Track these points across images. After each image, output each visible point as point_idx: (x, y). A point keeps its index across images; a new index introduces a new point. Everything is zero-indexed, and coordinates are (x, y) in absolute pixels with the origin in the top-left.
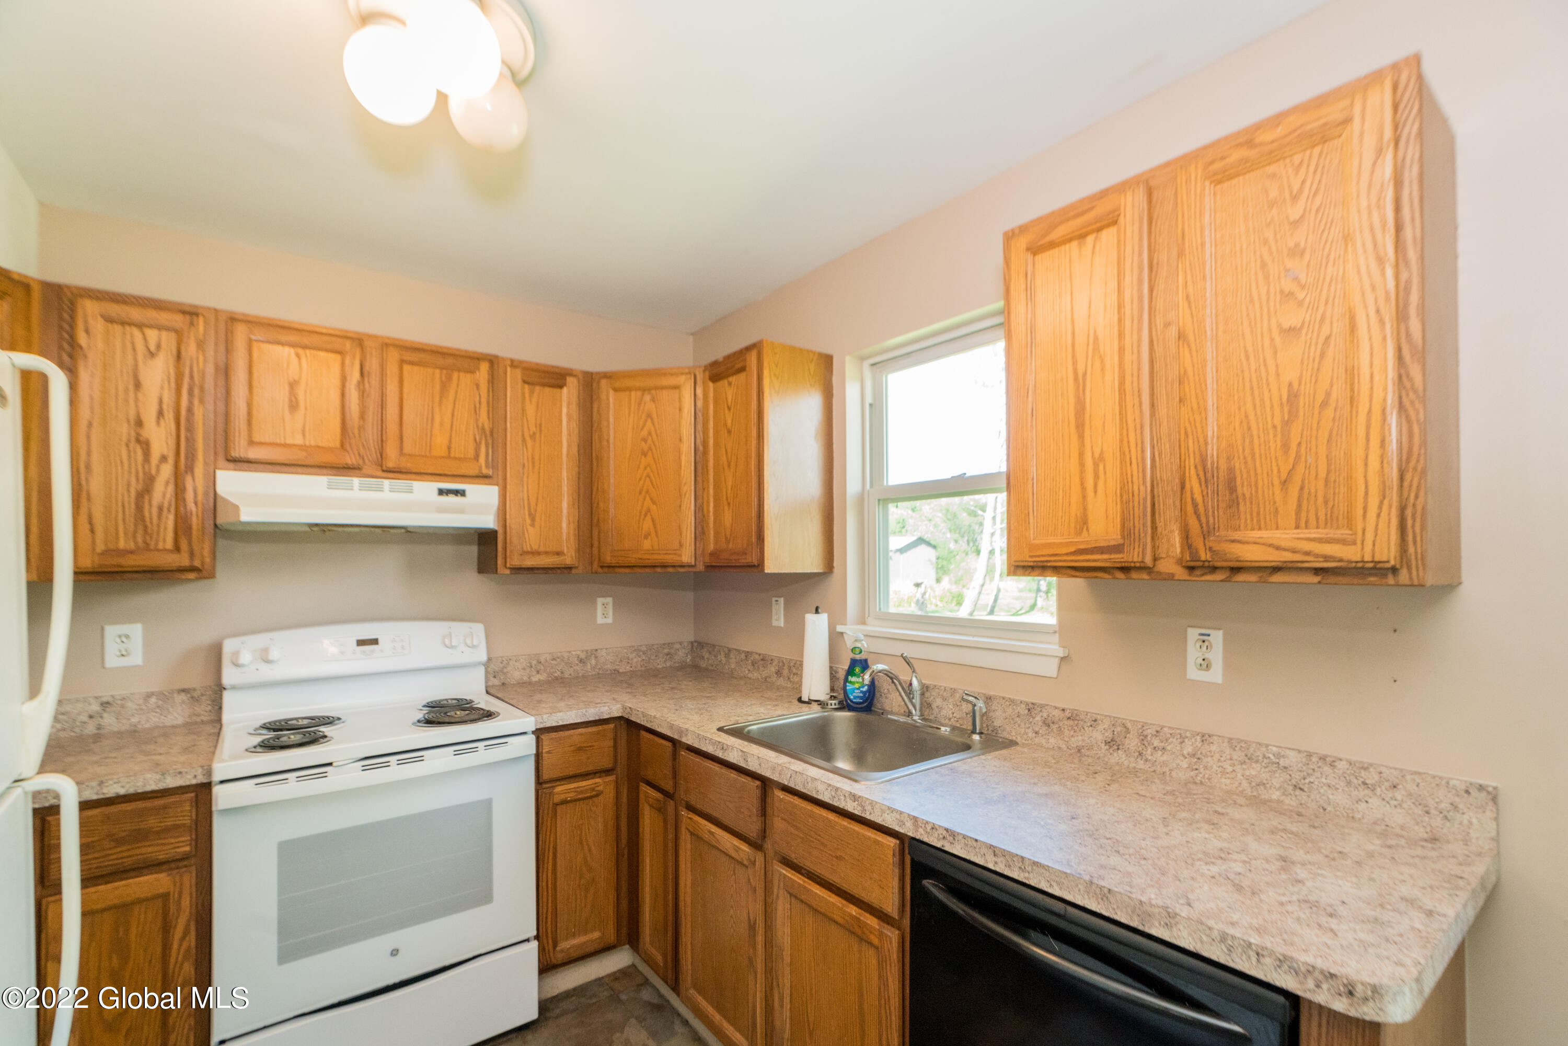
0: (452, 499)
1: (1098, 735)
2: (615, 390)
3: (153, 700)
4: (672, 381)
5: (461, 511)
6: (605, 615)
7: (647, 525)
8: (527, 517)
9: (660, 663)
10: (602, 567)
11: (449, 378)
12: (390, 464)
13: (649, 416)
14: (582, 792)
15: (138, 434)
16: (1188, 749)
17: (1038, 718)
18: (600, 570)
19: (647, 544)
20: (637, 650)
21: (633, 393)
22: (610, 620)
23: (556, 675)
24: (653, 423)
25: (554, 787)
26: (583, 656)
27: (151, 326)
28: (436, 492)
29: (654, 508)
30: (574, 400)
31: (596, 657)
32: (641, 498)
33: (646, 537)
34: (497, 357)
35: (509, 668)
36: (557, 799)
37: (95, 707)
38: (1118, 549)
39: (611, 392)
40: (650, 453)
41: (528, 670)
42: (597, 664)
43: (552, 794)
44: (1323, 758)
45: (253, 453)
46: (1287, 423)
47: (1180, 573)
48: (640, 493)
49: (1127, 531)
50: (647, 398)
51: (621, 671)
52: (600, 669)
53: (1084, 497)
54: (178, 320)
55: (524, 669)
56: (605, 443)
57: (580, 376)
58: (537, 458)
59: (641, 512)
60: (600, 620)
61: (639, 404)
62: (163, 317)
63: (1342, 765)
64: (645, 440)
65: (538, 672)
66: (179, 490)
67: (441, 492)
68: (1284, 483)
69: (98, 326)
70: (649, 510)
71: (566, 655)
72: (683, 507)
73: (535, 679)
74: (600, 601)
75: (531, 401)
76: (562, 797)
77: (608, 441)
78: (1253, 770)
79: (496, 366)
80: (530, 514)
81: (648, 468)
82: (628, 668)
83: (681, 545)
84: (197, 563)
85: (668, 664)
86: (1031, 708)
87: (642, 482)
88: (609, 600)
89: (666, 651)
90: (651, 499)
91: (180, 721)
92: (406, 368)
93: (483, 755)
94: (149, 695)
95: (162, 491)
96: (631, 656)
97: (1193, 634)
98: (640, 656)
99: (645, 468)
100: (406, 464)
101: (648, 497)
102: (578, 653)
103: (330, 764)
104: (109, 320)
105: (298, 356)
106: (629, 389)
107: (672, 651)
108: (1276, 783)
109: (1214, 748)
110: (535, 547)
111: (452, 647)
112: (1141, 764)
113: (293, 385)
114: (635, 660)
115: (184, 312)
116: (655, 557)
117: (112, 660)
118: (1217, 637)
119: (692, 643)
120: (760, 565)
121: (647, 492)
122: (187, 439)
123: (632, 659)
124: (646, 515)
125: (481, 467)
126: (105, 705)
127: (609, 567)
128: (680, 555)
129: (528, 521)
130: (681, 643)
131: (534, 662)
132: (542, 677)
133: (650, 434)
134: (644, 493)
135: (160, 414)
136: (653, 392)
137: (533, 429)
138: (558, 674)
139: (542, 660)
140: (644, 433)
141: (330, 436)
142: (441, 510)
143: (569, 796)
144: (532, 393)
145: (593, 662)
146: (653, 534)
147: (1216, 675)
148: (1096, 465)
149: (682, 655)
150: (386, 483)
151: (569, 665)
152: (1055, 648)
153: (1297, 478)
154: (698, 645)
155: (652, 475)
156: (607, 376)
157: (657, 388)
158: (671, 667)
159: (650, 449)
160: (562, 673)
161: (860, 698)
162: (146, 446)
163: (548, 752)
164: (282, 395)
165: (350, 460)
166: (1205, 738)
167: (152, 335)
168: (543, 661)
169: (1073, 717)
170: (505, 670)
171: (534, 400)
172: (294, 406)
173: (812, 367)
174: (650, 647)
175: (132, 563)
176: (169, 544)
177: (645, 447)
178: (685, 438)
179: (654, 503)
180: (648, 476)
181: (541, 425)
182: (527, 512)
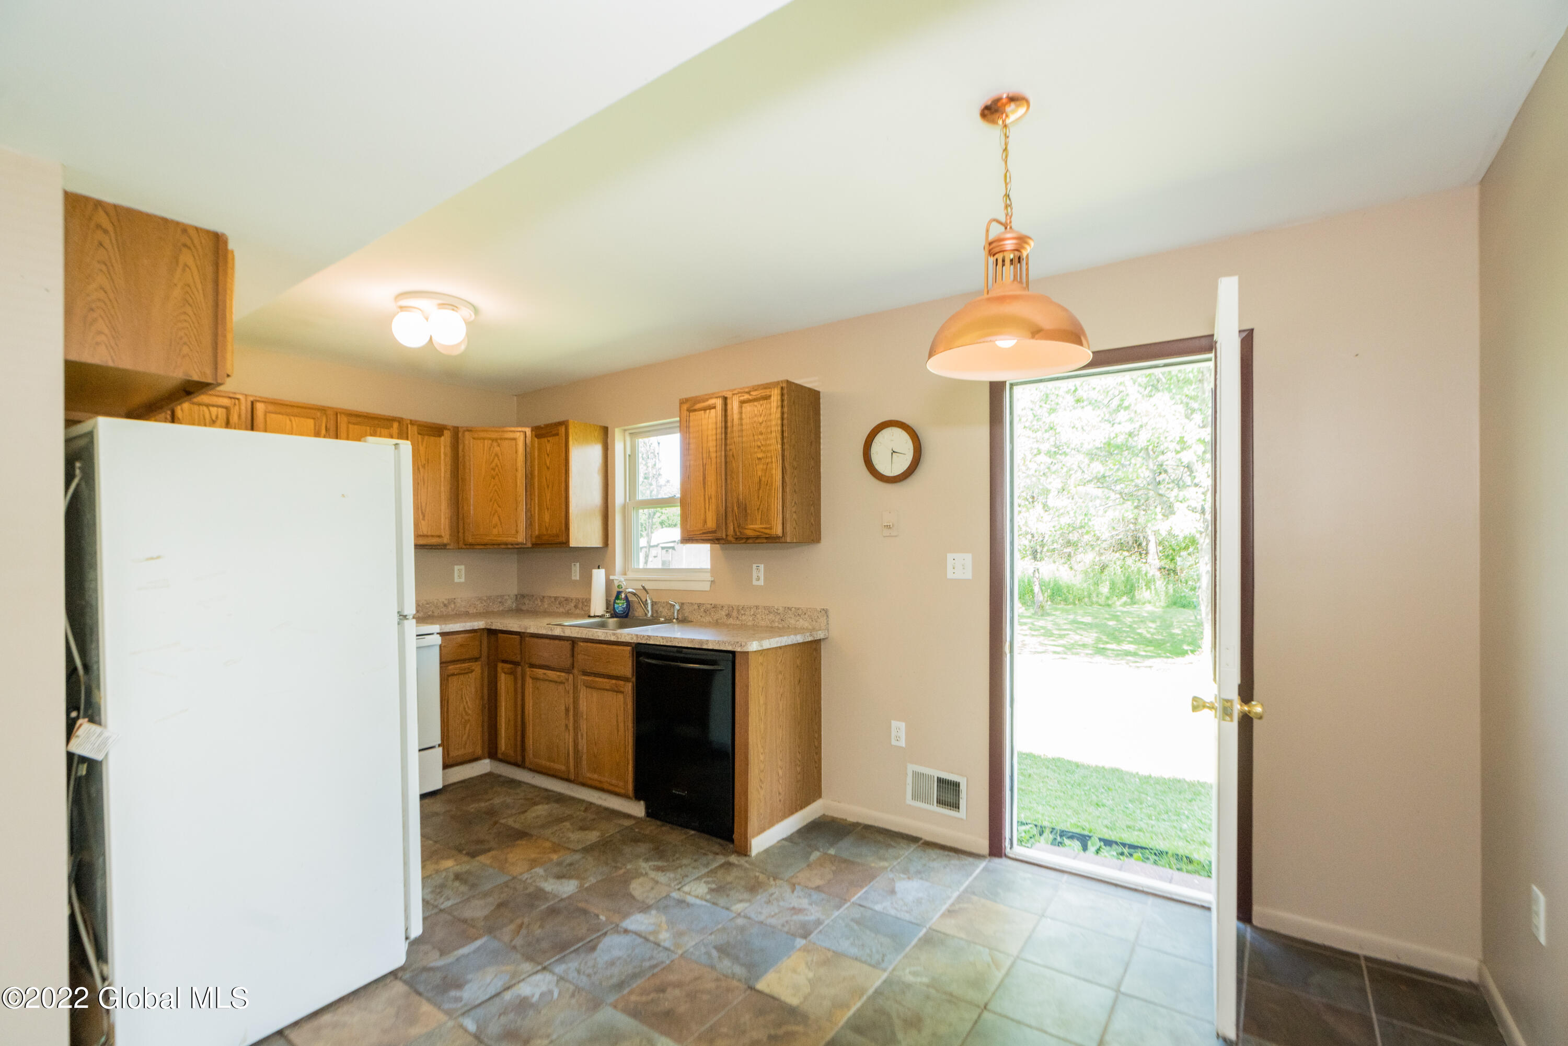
1: (723, 613)
2: (473, 438)
4: (511, 435)
6: (460, 577)
7: (495, 520)
8: (420, 514)
9: (496, 608)
10: (465, 545)
13: (496, 455)
14: (462, 670)
16: (752, 613)
17: (702, 610)
18: (464, 547)
19: (495, 531)
20: (480, 599)
21: (486, 441)
22: (463, 580)
23: (429, 614)
24: (499, 460)
25: (449, 665)
26: (446, 602)
27: (213, 406)
29: (499, 509)
30: (448, 444)
31: (454, 603)
32: (491, 503)
33: (494, 527)
34: (403, 418)
36: (451, 672)
38: (714, 532)
39: (471, 439)
40: (497, 477)
42: (455, 608)
43: (448, 669)
44: (788, 608)
46: (759, 490)
47: (733, 540)
48: (491, 501)
49: (718, 526)
50: (495, 444)
51: (471, 612)
52: (457, 610)
53: (705, 512)
54: (228, 401)
56: (467, 471)
57: (452, 429)
58: (426, 479)
59: (491, 512)
60: (457, 580)
61: (490, 448)
62: (220, 401)
63: (793, 609)
64: (494, 469)
68: (758, 509)
70: (496, 511)
71: (436, 602)
72: (519, 510)
74: (456, 568)
75: (422, 445)
77: (470, 469)
78: (771, 617)
79: (402, 424)
80: (422, 513)
81: (496, 486)
82: (475, 610)
83: (517, 532)
86: (699, 605)
87: (492, 494)
88: (463, 567)
89: (499, 600)
90: (498, 504)
92: (351, 426)
96: (477, 603)
97: (754, 566)
98: (483, 603)
99: (494, 486)
101: (496, 504)
102: (443, 600)
104: (192, 403)
105: (291, 420)
106: (484, 439)
107: (503, 600)
108: (777, 620)
109: (760, 611)
110: (425, 533)
112: (738, 622)
114: (480, 606)
115: (230, 398)
116: (500, 539)
118: (762, 567)
119: (516, 595)
120: (568, 542)
121: (495, 500)
123: (477, 605)
124: (494, 515)
127: (469, 544)
128: (516, 538)
129: (421, 517)
130: (509, 595)
132: (421, 614)
133: (497, 466)
134: (493, 501)
136: (499, 440)
137: (424, 462)
140: (494, 464)
143: (456, 672)
144: (423, 439)
145: (453, 606)
146: (499, 524)
147: (761, 582)
148: (709, 500)
149: (510, 603)
151: (437, 607)
152: (708, 577)
153: (761, 508)
154: (521, 597)
155: (498, 490)
156: (469, 430)
157: (502, 439)
158: (502, 610)
159: (497, 475)
160: (433, 612)
161: (622, 611)
163: (447, 646)
166: (757, 607)
167: (214, 410)
168: (421, 605)
169: (715, 607)
171: (424, 445)
173: (596, 434)
174: (489, 598)
177: (494, 473)
178: (519, 469)
179: (499, 507)
180: (496, 491)
181: (428, 459)
182: (420, 512)
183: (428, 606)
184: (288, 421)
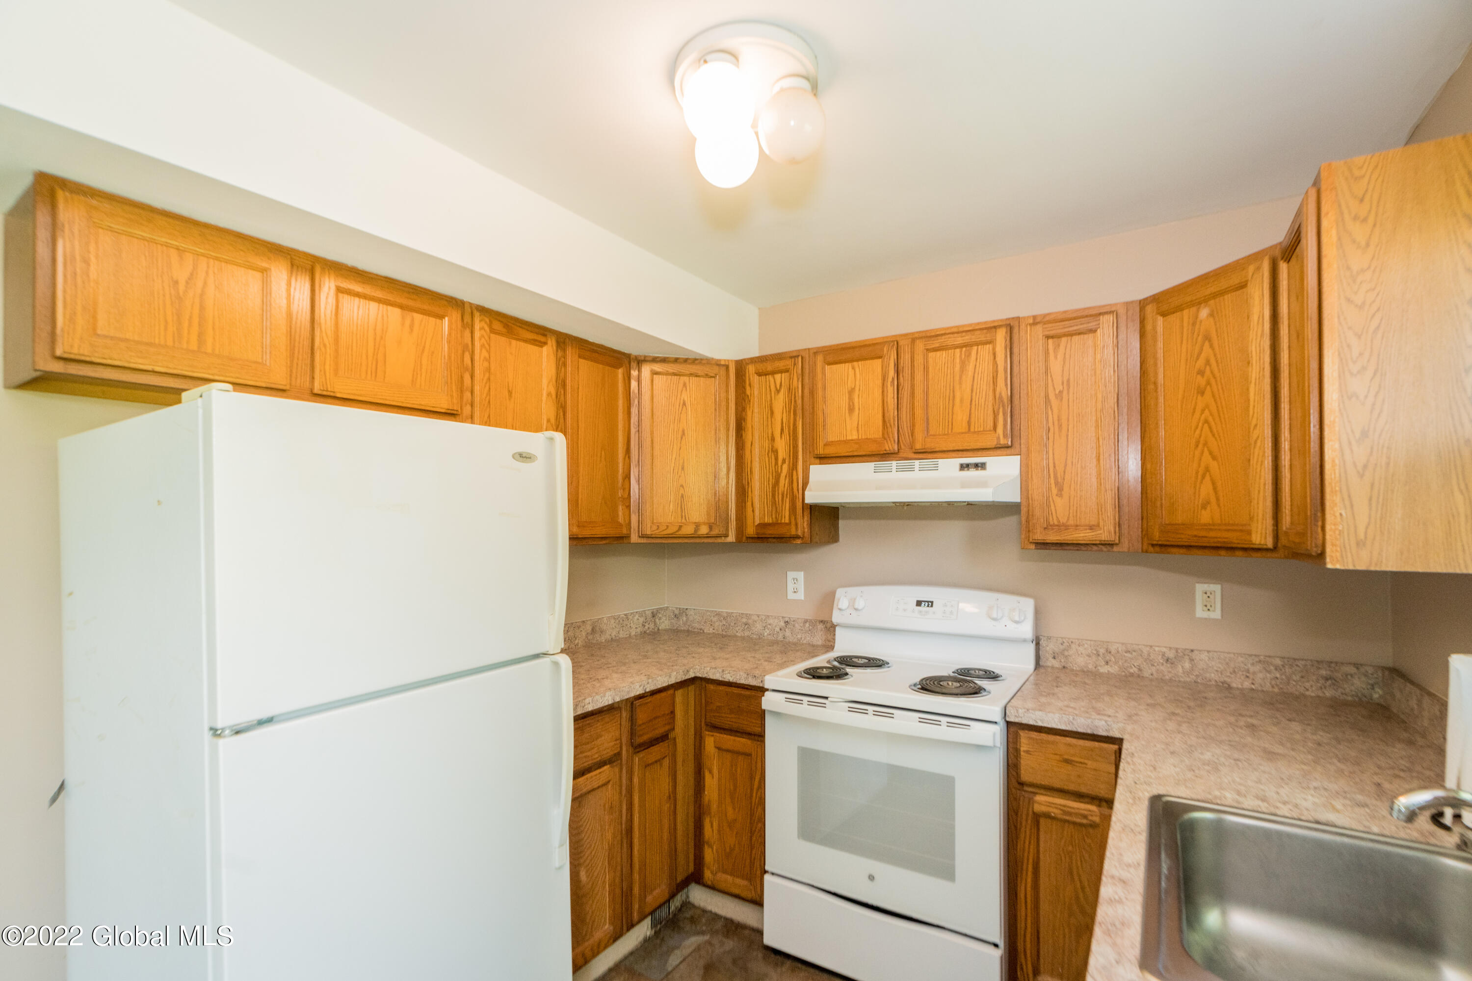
0: (973, 473)
2: (1164, 315)
3: (807, 625)
4: (1235, 280)
5: (983, 484)
6: (1207, 607)
7: (1206, 489)
8: (1053, 487)
9: (1310, 689)
10: (1153, 545)
11: (969, 355)
12: (918, 446)
13: (1207, 338)
14: (1070, 814)
15: (773, 446)
18: (1151, 549)
19: (1205, 517)
20: (1264, 662)
21: (1186, 312)
22: (1217, 614)
23: (1132, 671)
24: (1211, 346)
25: (1035, 794)
26: (1170, 654)
27: (777, 373)
28: (958, 467)
29: (1214, 465)
30: (1112, 342)
31: (1192, 660)
32: (1197, 453)
33: (1204, 507)
34: (1018, 319)
35: (1071, 652)
36: (1038, 808)
37: (782, 624)
39: (1160, 319)
40: (1208, 390)
41: (1094, 658)
42: (1192, 669)
43: (1031, 801)
45: (830, 451)
48: (1197, 446)
50: (1204, 313)
51: (1234, 685)
52: (1197, 676)
54: (789, 363)
55: (1089, 656)
56: (1151, 387)
57: (1122, 311)
59: (1197, 473)
60: (1200, 613)
61: (1194, 324)
62: (781, 365)
64: (1201, 373)
65: (1107, 663)
66: (791, 482)
67: (963, 467)
69: (756, 379)
70: (1207, 469)
71: (1145, 650)
72: (1253, 461)
73: (1104, 669)
74: (1200, 588)
75: (1056, 357)
76: (1044, 809)
77: (1155, 383)
79: (1016, 330)
80: (1056, 483)
81: (1207, 411)
82: (1247, 684)
83: (1251, 518)
84: (800, 533)
85: (1328, 693)
87: (1198, 432)
88: (1216, 588)
89: (1325, 672)
90: (1211, 453)
91: (820, 643)
92: (931, 355)
93: (943, 731)
94: (806, 621)
95: (783, 482)
96: (1252, 669)
98: (1269, 672)
99: (1203, 411)
100: (931, 445)
101: (1206, 451)
102: (1164, 650)
103: (826, 698)
104: (759, 374)
105: (853, 368)
106: (1179, 309)
107: (1339, 675)
110: (1063, 520)
111: (995, 619)
113: (851, 392)
114: (1261, 675)
115: (791, 357)
116: (1212, 534)
117: (791, 596)
120: (1320, 557)
121: (1205, 444)
122: (794, 447)
123: (1254, 673)
124: (1203, 477)
125: (998, 438)
126: (787, 622)
127: (1161, 546)
128: (1249, 533)
129: (1054, 491)
130: (1357, 666)
131: (1102, 651)
132: (1113, 669)
133: (1208, 362)
134: (1200, 446)
135: (782, 430)
136: (1212, 302)
137: (1058, 387)
138: (1134, 670)
139: (1113, 649)
140: (1201, 362)
141: (875, 431)
142: (964, 485)
143: (1055, 812)
144: (1057, 347)
145: (1187, 665)
146: (1213, 502)
149: (1359, 684)
150: (917, 462)
151: (1151, 662)
155: (1210, 419)
156: (1154, 300)
157: (1215, 296)
158: (1335, 699)
159: (1208, 383)
160: (1140, 670)
162: (775, 452)
163: (1027, 752)
164: (844, 403)
165: (891, 446)
167: (778, 377)
168: (1113, 652)
170: (1066, 653)
171: (1060, 355)
172: (851, 410)
174: (1294, 662)
175: (770, 532)
176: (787, 521)
177: (1202, 381)
178: (1254, 359)
179: (1214, 458)
180: (1206, 421)
181: (1068, 381)
182: (1052, 481)
183: (1128, 655)
184: (851, 372)
